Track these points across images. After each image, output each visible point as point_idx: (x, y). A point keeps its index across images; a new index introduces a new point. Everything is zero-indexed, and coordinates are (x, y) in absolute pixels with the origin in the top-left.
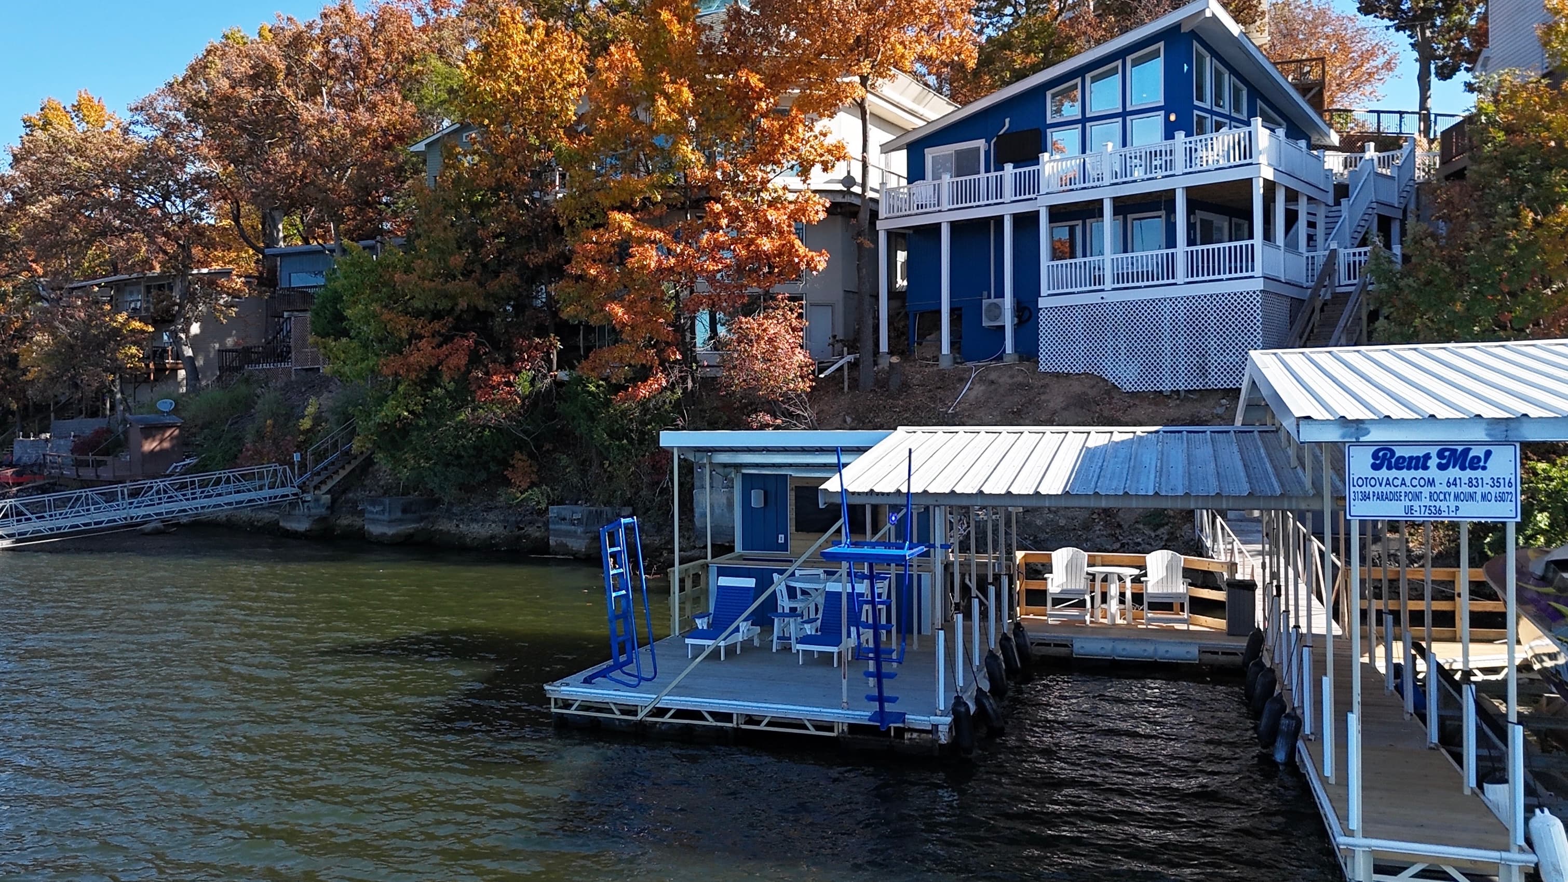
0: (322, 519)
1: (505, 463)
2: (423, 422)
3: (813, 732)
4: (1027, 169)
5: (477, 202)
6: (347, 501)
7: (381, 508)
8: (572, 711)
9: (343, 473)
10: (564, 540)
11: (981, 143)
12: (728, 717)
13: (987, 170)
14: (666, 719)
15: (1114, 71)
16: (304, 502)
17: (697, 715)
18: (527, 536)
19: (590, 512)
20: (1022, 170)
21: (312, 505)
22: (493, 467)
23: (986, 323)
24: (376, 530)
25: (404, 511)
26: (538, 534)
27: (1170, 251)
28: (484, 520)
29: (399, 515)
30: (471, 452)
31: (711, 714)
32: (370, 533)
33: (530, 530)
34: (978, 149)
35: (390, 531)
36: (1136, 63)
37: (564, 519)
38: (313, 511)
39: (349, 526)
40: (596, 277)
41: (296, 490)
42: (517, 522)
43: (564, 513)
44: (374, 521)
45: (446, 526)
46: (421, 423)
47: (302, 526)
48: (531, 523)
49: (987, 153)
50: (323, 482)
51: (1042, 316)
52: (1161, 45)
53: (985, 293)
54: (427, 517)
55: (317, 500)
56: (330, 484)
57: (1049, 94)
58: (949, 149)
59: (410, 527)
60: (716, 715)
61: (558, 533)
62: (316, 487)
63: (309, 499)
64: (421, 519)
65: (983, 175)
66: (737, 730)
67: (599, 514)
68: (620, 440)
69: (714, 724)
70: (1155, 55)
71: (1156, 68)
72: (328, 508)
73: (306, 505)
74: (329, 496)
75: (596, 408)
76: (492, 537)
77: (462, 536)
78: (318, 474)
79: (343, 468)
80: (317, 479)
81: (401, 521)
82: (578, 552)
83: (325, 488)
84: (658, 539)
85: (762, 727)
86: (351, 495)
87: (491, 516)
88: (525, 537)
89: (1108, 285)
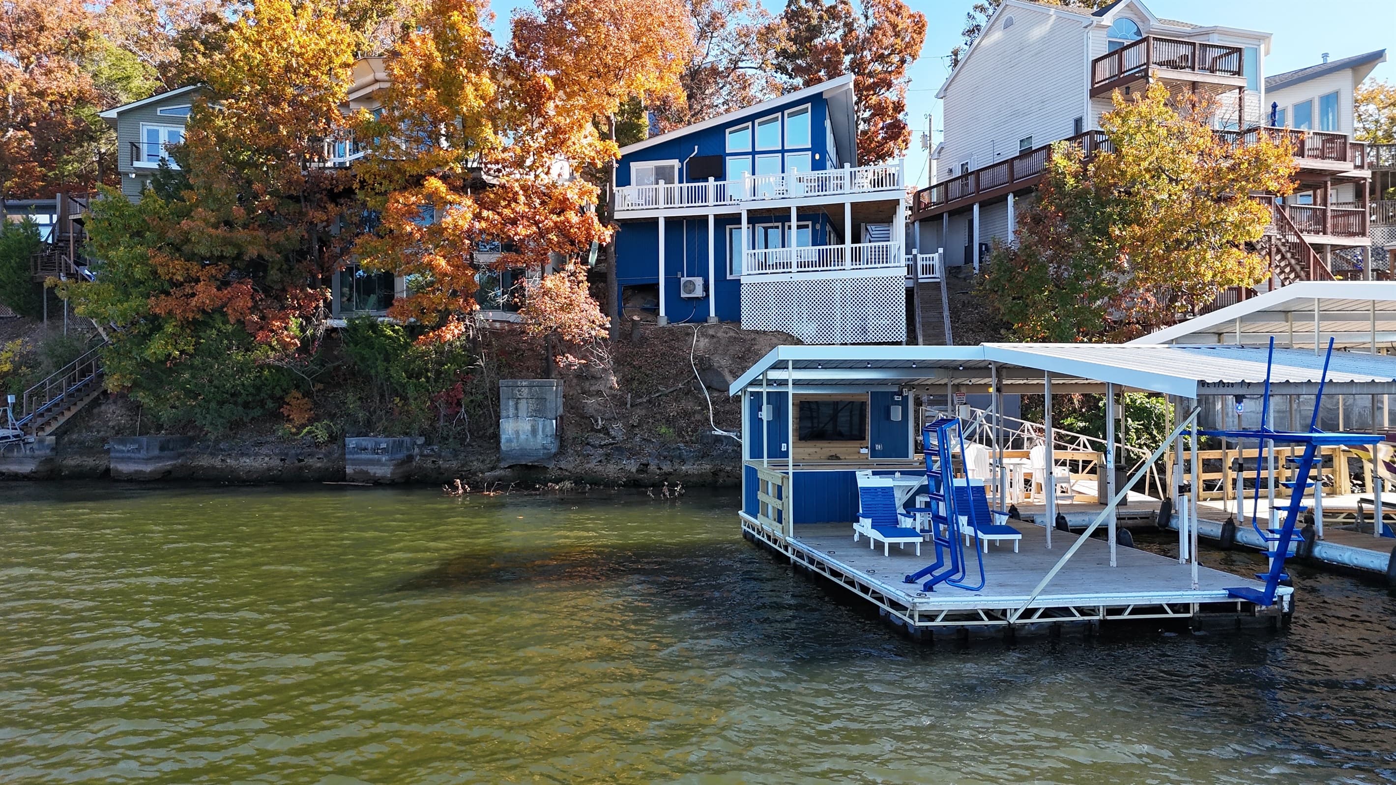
0: (48, 460)
1: (281, 401)
2: (197, 361)
3: (1171, 615)
4: (697, 184)
5: (243, 161)
6: (71, 443)
7: (136, 446)
8: (938, 622)
9: (68, 415)
10: (364, 468)
11: (675, 163)
12: (1093, 611)
13: (681, 181)
14: (1035, 619)
15: (776, 119)
16: (25, 444)
17: (1066, 611)
18: (309, 467)
19: (394, 442)
20: (693, 185)
21: (35, 446)
22: (270, 404)
23: (684, 295)
24: (126, 468)
25: (162, 448)
26: (319, 465)
27: (840, 246)
28: (256, 455)
29: (156, 452)
30: (251, 390)
31: (1078, 609)
32: (121, 472)
33: (310, 461)
34: (673, 167)
35: (148, 468)
36: (791, 115)
37: (365, 449)
38: (37, 453)
39: (78, 466)
40: (411, 233)
41: (18, 432)
42: (297, 455)
43: (364, 444)
44: (123, 460)
45: (205, 461)
46: (196, 363)
47: (27, 468)
48: (311, 455)
49: (681, 171)
50: (48, 423)
51: (744, 290)
52: (809, 105)
53: (679, 274)
54: (183, 455)
55: (41, 441)
56: (55, 426)
57: (727, 131)
58: (651, 165)
59: (168, 464)
60: (1082, 611)
61: (354, 462)
62: (42, 428)
63: (32, 440)
64: (180, 456)
65: (676, 185)
66: (1103, 622)
67: (401, 443)
68: (418, 378)
69: (1081, 618)
70: (805, 111)
71: (806, 119)
72: (53, 449)
73: (28, 446)
74: (53, 437)
75: (395, 350)
76: (269, 469)
77: (232, 470)
78: (42, 415)
79: (69, 409)
80: (40, 421)
81: (158, 458)
82: (383, 478)
83: (49, 430)
84: (455, 463)
85: (1125, 616)
86: (74, 437)
87: (264, 450)
88: (306, 468)
89: (794, 268)
